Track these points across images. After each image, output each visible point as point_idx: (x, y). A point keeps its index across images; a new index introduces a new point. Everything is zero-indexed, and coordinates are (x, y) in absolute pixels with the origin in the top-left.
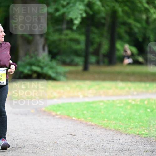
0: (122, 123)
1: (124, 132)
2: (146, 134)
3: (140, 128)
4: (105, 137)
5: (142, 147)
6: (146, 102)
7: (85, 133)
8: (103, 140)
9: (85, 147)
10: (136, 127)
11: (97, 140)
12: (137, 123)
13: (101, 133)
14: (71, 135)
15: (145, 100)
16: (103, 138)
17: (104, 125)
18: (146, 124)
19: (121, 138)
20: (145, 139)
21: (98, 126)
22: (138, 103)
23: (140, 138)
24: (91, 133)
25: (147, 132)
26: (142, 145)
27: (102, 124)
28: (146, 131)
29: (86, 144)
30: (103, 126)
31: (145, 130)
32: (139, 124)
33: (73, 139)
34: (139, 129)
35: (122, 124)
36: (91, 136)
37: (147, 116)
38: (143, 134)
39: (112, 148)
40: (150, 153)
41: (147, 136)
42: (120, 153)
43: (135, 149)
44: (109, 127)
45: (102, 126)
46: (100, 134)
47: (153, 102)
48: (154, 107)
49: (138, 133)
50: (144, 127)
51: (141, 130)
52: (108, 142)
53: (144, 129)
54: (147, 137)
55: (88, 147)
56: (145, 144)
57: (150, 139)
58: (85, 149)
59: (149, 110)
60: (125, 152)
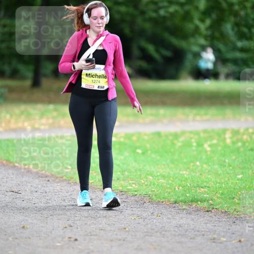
0: (95, 172)
1: (99, 187)
2: (135, 190)
3: (124, 180)
4: (67, 195)
5: (127, 212)
6: (134, 138)
7: (36, 188)
8: (64, 200)
9: (35, 212)
10: (118, 179)
11: (55, 201)
12: (120, 172)
13: (62, 188)
14: (13, 191)
15: (133, 135)
16: (65, 198)
17: (65, 176)
18: (134, 174)
19: (93, 197)
20: (133, 198)
21: (57, 178)
22: (122, 140)
23: (124, 196)
24: (45, 189)
25: (137, 187)
26: (128, 208)
27: (63, 175)
28: (134, 185)
29: (36, 207)
30: (64, 178)
31: (133, 183)
32: (123, 174)
33: (16, 199)
34: (122, 182)
35: (95, 174)
36: (44, 194)
37: (135, 161)
38: (129, 190)
39: (79, 213)
40: (141, 221)
41: (136, 193)
42: (92, 221)
43: (116, 214)
44: (74, 178)
45: (62, 177)
46: (60, 190)
47: (146, 138)
48: (148, 146)
49: (121, 188)
50: (130, 178)
51: (126, 184)
52: (73, 203)
53: (130, 182)
54: (136, 195)
55: (40, 211)
56: (132, 206)
57: (140, 198)
58: (36, 215)
59: (139, 151)
60: (100, 219)
